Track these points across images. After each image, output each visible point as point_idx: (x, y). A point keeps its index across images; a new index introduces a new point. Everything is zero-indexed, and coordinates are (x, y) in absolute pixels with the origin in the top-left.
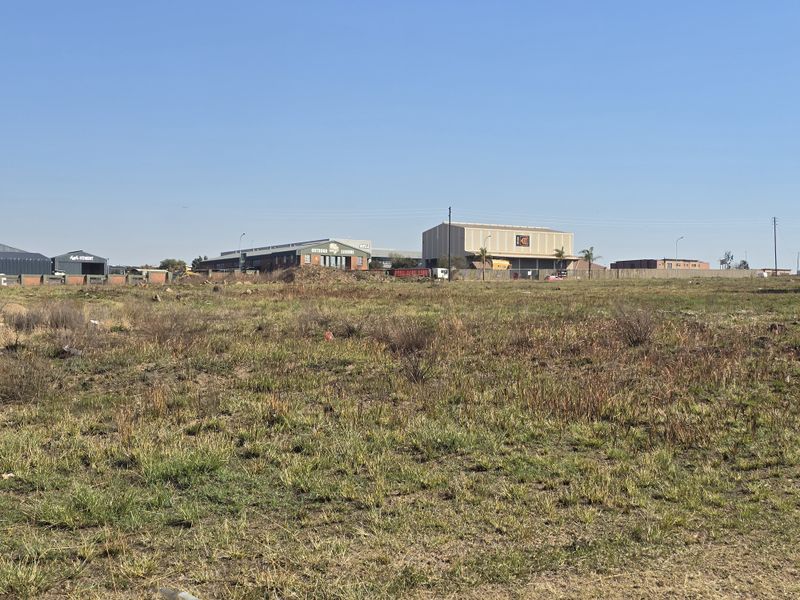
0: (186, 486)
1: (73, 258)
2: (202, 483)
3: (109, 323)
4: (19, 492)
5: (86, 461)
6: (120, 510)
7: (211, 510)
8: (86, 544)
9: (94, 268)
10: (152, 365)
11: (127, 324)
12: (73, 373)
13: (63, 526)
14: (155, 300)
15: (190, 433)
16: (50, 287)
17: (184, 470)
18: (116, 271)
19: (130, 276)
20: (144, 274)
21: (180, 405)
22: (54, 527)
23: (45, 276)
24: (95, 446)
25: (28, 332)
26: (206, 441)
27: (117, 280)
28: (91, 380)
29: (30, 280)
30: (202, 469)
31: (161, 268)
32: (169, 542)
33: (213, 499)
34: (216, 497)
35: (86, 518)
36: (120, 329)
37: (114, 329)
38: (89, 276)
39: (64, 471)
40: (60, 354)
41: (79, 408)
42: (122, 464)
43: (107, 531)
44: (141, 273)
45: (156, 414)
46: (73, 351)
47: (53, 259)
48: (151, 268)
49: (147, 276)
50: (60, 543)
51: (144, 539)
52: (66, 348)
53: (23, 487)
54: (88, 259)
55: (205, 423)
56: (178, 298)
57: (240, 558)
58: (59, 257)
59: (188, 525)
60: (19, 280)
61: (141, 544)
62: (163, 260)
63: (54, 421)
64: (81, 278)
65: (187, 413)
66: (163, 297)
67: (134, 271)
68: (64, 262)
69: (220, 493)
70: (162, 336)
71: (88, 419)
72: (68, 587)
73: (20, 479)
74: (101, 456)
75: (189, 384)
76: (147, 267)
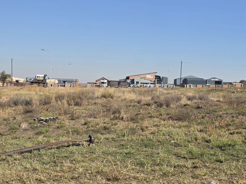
0: (224, 150)
1: (212, 80)
2: (230, 149)
3: (215, 99)
4: (175, 146)
5: (196, 139)
6: (202, 155)
7: (231, 158)
8: (189, 164)
9: (219, 83)
10: (225, 112)
11: (221, 100)
12: (201, 113)
13: (184, 158)
14: (234, 92)
15: (231, 134)
16: (205, 88)
17: (224, 145)
18: (225, 83)
19: (230, 85)
20: (234, 84)
21: (230, 125)
22: (182, 158)
23: (204, 85)
24: (199, 135)
25: (192, 101)
26: (236, 137)
27: (226, 86)
28: (205, 116)
29: (200, 86)
30: (230, 145)
31: (240, 83)
32: (214, 166)
34: (233, 154)
35: (192, 156)
36: (219, 101)
37: (217, 101)
38: (217, 85)
39: (189, 142)
40: (198, 108)
41: (199, 124)
42: (207, 141)
43: (196, 161)
44: (233, 84)
45: (221, 127)
46: (203, 107)
47: (206, 80)
48: (237, 82)
49: (235, 85)
50: (182, 162)
51: (207, 165)
52: (200, 106)
53: (177, 145)
54: (217, 80)
55: (237, 131)
56: (241, 92)
57: (236, 174)
58: (208, 80)
59: (222, 162)
60: (196, 86)
61: (206, 166)
62: (241, 80)
63: (190, 127)
64: (214, 86)
65: (231, 128)
66: (236, 92)
67: (231, 83)
68: (210, 81)
69: (235, 153)
70: (230, 103)
71: (200, 127)
72: (181, 175)
73: (176, 143)
74: (201, 138)
75: (234, 119)
76: (235, 82)
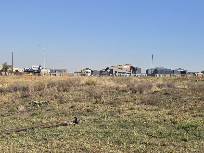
0: (188, 130)
1: (178, 70)
2: (193, 130)
3: (181, 87)
4: (147, 127)
5: (165, 121)
6: (170, 135)
7: (194, 138)
8: (159, 142)
9: (184, 73)
10: (189, 98)
11: (186, 87)
12: (169, 99)
13: (155, 137)
14: (196, 81)
15: (194, 116)
16: (172, 78)
17: (188, 126)
18: (189, 73)
19: (193, 75)
20: (197, 74)
21: (193, 109)
22: (153, 137)
23: (171, 75)
24: (167, 117)
25: (161, 88)
26: (198, 119)
27: (190, 76)
28: (172, 101)
29: (168, 76)
30: (193, 126)
31: (201, 73)
32: (180, 144)
33: (195, 135)
34: (196, 134)
35: (161, 135)
36: (184, 88)
37: (182, 88)
38: (182, 75)
39: (158, 123)
40: (167, 94)
41: (167, 108)
42: (174, 123)
43: (165, 139)
44: (196, 74)
45: (186, 111)
46: (170, 93)
47: (173, 71)
48: (199, 73)
49: (197, 75)
50: (152, 141)
51: (174, 143)
52: (168, 92)
53: (148, 126)
54: (182, 70)
55: (199, 114)
56: (203, 81)
57: (198, 152)
58: (175, 70)
59: (186, 141)
60: (165, 76)
61: (173, 144)
62: (202, 71)
63: (160, 110)
64: (180, 75)
65: (194, 111)
66: (199, 80)
67: (194, 73)
68: (176, 71)
69: (197, 133)
70: (194, 90)
71: (168, 111)
72: (151, 152)
73: (147, 124)
74: (169, 120)
75: (197, 104)
76: (198, 73)
